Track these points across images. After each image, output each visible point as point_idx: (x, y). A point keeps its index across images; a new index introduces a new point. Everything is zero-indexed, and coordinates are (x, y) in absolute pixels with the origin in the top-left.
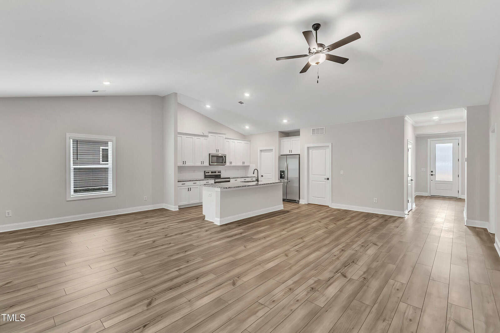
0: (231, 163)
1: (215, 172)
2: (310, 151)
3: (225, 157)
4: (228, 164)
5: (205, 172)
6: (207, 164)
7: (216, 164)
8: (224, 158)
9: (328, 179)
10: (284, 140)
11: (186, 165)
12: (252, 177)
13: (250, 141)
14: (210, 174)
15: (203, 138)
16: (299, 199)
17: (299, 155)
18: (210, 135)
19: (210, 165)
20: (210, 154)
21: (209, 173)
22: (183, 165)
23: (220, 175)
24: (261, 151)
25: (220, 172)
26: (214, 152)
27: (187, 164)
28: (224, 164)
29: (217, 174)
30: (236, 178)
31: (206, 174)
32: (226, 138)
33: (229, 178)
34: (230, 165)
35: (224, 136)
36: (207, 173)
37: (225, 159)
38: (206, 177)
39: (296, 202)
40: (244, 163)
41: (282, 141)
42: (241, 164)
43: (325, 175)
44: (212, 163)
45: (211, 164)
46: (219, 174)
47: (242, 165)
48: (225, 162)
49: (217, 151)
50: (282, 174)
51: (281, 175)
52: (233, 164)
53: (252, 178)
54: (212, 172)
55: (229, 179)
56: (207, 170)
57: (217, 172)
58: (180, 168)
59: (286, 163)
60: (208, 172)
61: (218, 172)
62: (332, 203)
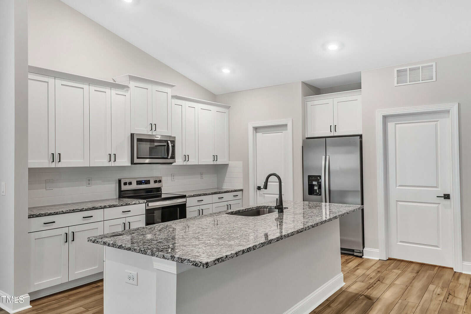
0: (186, 158)
1: (148, 182)
2: (391, 125)
3: (173, 142)
4: (179, 161)
5: (120, 181)
6: (124, 160)
7: (147, 161)
8: (170, 145)
9: (447, 197)
10: (316, 102)
11: (60, 165)
12: (236, 191)
13: (228, 107)
14: (134, 186)
15: (114, 92)
16: (364, 247)
17: (361, 136)
18: (132, 84)
19: (132, 163)
20: (132, 135)
21: (130, 183)
22: (53, 165)
23: (159, 189)
24: (256, 129)
25: (160, 181)
26: (143, 130)
27: (65, 163)
28: (171, 161)
29: (152, 185)
30: (200, 195)
31: (124, 188)
32: (174, 97)
33: (184, 197)
34: (185, 163)
35: (168, 90)
36: (125, 184)
37: (173, 147)
38: (122, 195)
39: (355, 254)
40: (215, 158)
41: (309, 104)
42: (209, 161)
43: (436, 187)
44: (138, 158)
45: (136, 160)
46: (157, 185)
47: (212, 163)
48: (173, 157)
49: (153, 127)
50: (314, 183)
51: (311, 187)
52: (192, 161)
53: (235, 193)
54: (139, 183)
55: (184, 200)
56: (125, 176)
57: (152, 182)
58: (34, 173)
59: (324, 157)
60: (128, 181)
61: (155, 182)
62: (464, 259)
